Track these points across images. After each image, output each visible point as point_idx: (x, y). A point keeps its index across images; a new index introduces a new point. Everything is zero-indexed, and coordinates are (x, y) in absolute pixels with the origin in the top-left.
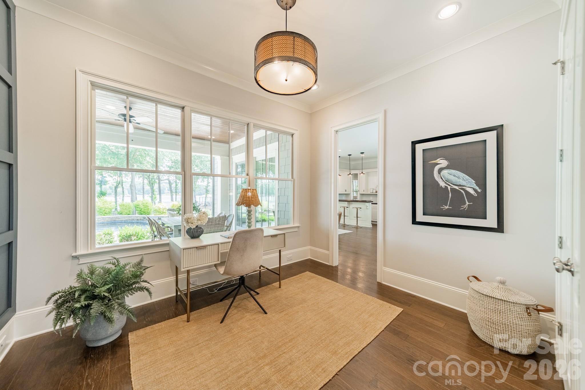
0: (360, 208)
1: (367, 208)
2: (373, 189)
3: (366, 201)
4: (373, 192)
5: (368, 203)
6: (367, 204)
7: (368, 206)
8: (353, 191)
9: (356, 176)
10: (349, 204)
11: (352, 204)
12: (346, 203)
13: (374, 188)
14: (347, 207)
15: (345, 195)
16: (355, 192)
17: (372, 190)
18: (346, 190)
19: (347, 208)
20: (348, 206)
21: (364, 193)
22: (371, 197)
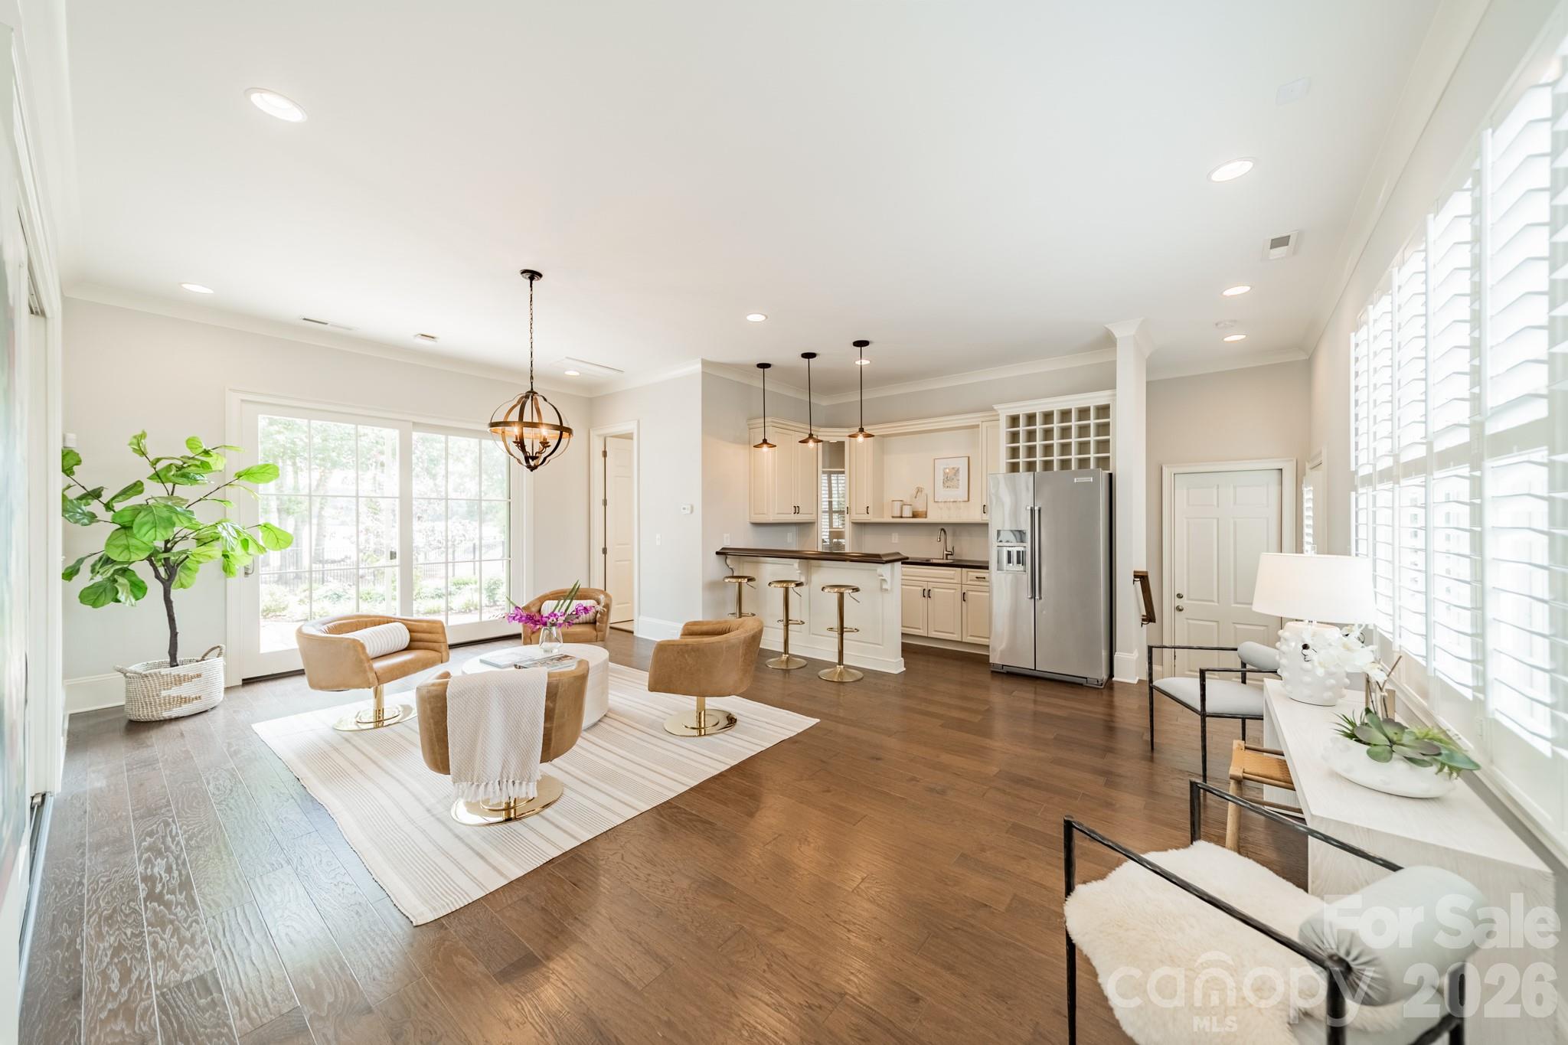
0: (856, 590)
1: (881, 589)
2: (903, 504)
3: (878, 556)
4: (901, 517)
5: (889, 566)
6: (884, 570)
7: (888, 579)
8: (831, 512)
9: (836, 454)
10: (808, 571)
11: (819, 567)
12: (796, 563)
13: (906, 499)
14: (798, 585)
15: (794, 529)
16: (835, 516)
17: (897, 505)
18: (797, 511)
19: (798, 589)
20: (803, 580)
21: (871, 518)
22: (893, 534)
